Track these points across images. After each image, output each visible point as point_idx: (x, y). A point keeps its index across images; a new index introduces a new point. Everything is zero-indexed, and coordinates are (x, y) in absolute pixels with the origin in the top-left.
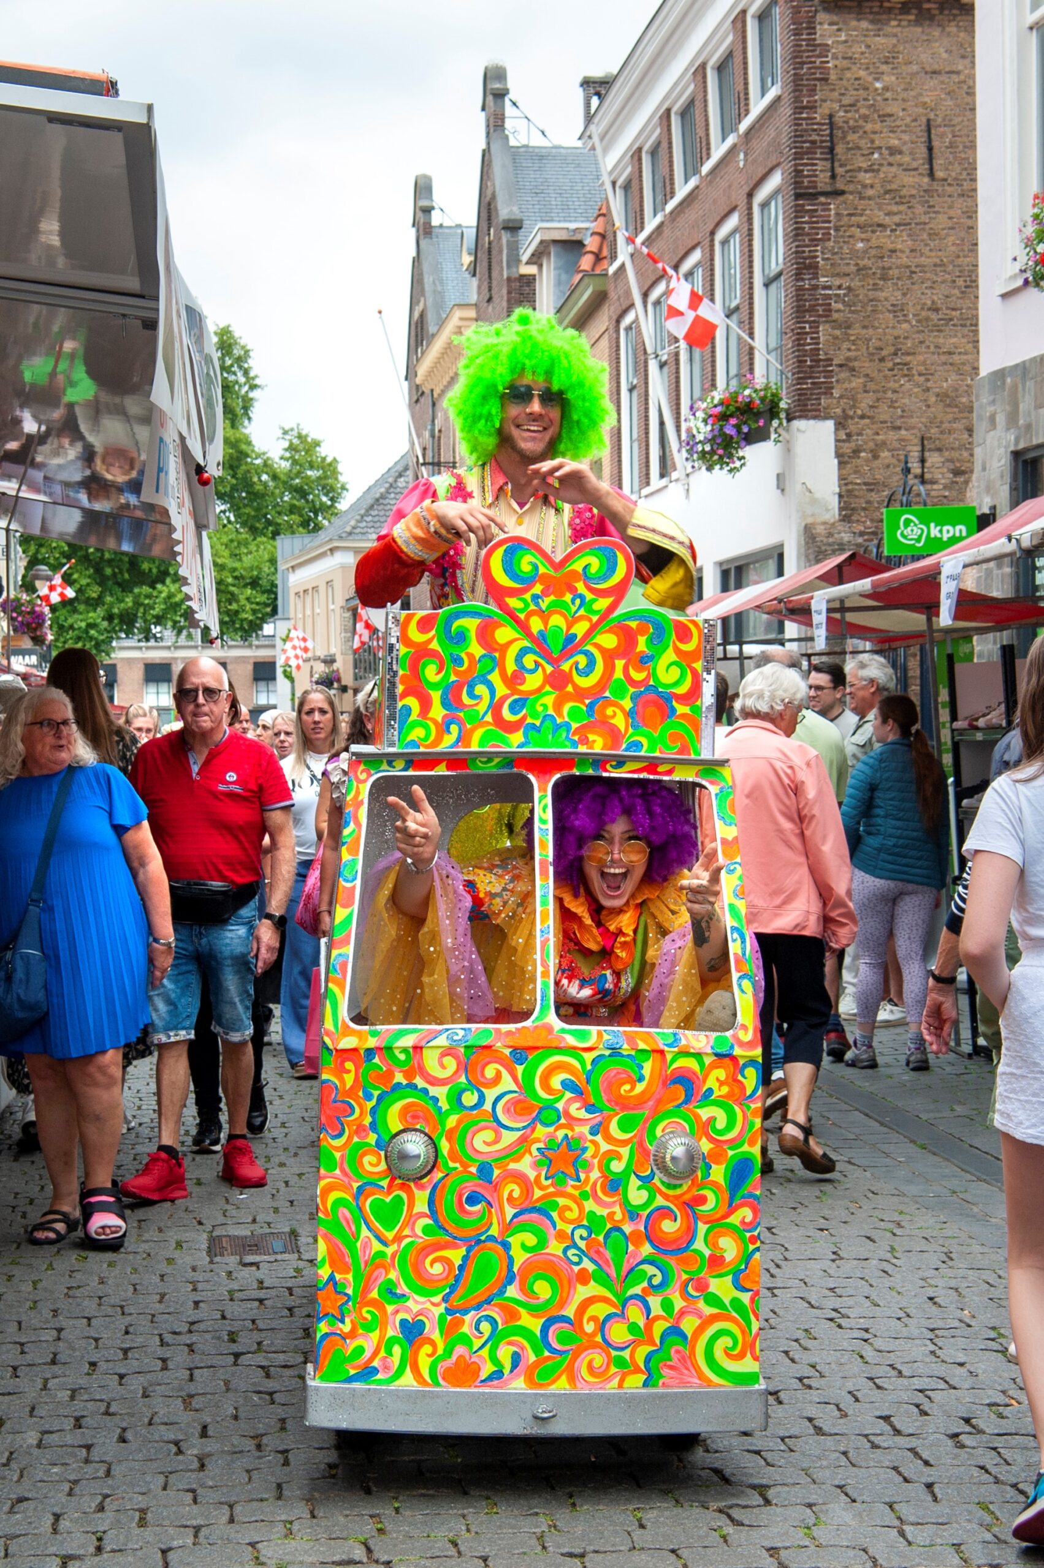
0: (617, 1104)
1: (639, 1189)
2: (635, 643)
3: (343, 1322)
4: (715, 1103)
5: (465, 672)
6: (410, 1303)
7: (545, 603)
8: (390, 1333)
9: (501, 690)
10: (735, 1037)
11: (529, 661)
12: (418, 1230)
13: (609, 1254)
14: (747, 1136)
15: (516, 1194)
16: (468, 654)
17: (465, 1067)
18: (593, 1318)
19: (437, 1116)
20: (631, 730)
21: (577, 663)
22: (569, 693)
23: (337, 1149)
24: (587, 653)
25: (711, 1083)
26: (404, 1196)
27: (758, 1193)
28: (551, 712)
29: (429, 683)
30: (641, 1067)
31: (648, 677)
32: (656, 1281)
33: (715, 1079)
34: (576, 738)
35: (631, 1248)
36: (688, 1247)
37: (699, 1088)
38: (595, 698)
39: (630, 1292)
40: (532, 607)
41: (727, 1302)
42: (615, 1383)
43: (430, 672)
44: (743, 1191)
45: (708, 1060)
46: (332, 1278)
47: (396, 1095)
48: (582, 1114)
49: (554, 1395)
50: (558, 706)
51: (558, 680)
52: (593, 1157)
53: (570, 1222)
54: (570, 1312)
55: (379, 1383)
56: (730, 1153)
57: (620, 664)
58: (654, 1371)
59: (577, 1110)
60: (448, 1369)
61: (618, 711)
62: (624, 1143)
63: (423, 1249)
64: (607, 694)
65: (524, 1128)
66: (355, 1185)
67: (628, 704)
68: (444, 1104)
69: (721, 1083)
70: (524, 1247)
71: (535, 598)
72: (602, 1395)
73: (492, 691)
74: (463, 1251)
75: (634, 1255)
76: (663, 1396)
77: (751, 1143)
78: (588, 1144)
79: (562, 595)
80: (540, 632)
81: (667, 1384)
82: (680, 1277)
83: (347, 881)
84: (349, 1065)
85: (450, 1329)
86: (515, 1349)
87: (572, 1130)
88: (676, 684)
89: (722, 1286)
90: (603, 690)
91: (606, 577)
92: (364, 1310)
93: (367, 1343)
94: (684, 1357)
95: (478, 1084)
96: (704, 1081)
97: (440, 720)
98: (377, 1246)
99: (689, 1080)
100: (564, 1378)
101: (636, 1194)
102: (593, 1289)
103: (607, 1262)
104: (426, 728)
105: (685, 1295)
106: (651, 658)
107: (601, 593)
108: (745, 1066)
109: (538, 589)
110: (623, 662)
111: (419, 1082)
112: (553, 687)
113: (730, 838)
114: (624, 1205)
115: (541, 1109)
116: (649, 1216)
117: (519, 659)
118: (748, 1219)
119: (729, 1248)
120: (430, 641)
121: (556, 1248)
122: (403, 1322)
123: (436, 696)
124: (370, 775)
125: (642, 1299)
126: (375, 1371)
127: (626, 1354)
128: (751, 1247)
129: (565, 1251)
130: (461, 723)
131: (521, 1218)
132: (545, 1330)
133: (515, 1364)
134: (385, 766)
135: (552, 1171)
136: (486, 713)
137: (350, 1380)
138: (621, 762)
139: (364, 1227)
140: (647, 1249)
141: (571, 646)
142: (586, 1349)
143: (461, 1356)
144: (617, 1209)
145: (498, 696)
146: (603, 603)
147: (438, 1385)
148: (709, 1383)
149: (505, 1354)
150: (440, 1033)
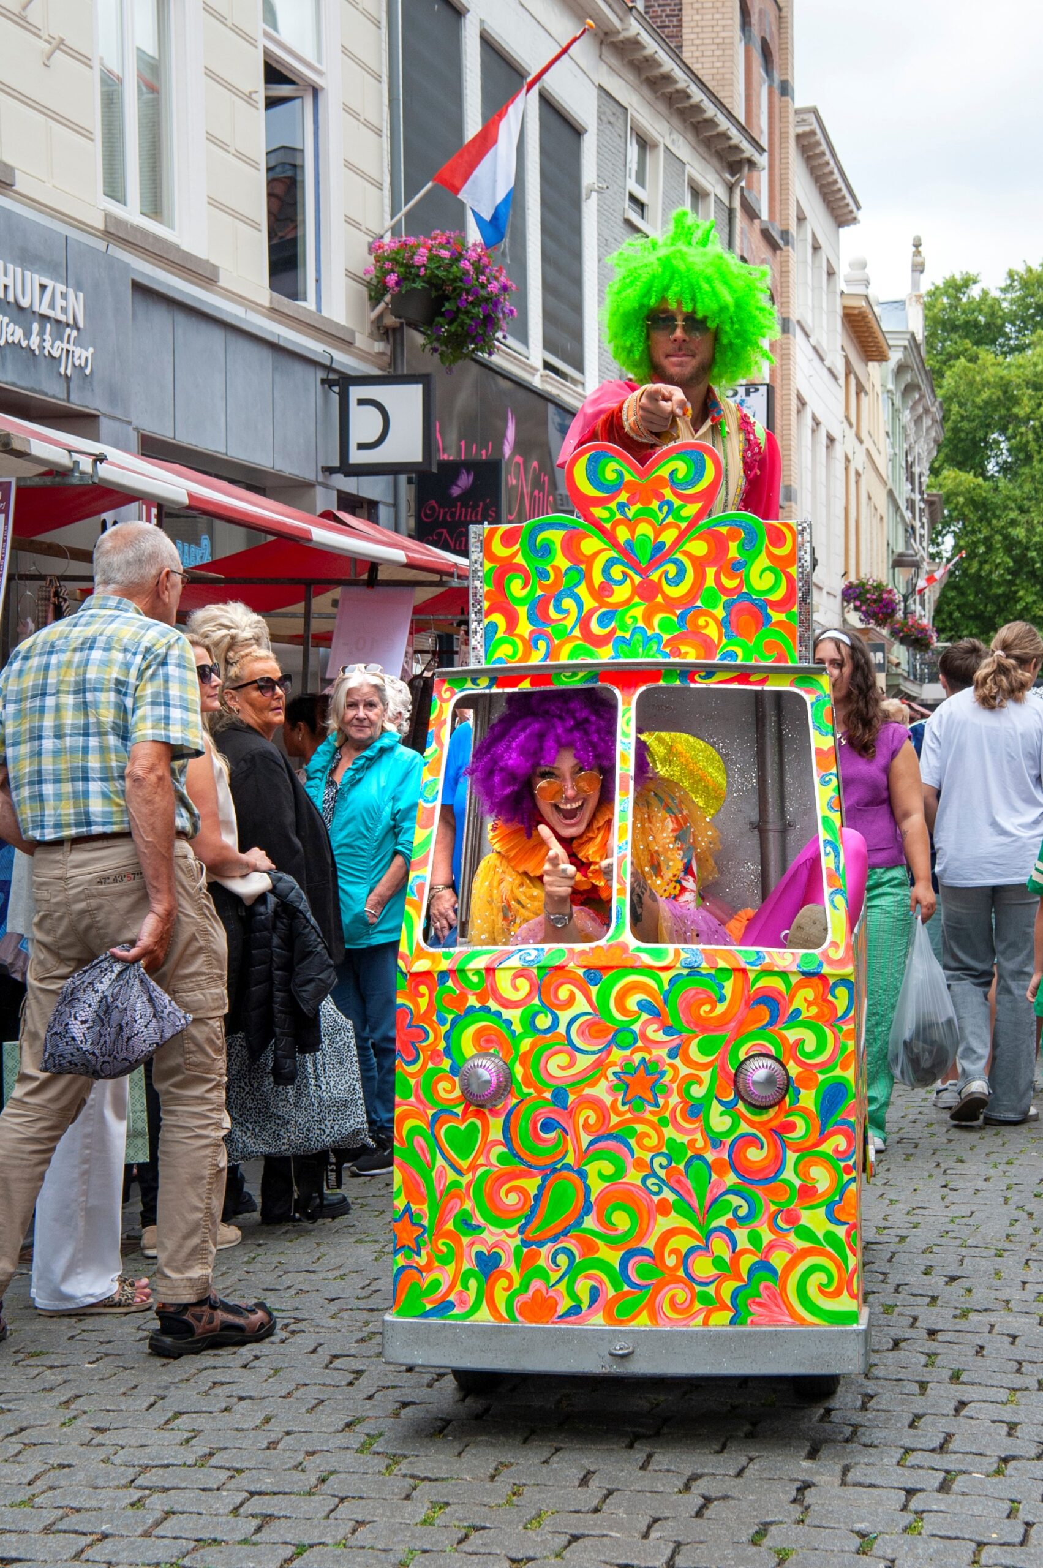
0: (696, 1025)
1: (721, 1114)
2: (726, 550)
3: (419, 1254)
4: (804, 1025)
5: (550, 586)
6: (485, 1235)
7: (632, 512)
8: (466, 1266)
9: (589, 603)
10: (825, 954)
11: (616, 572)
12: (493, 1159)
13: (690, 1183)
14: (839, 1059)
15: (592, 1120)
16: (553, 567)
17: (538, 988)
18: (674, 1251)
19: (510, 1040)
20: (724, 641)
21: (666, 572)
22: (659, 604)
23: (412, 1075)
24: (676, 562)
25: (798, 1003)
26: (479, 1123)
27: (852, 1119)
28: (641, 624)
29: (515, 598)
30: (722, 987)
31: (741, 584)
32: (742, 1213)
33: (803, 999)
34: (668, 650)
35: (714, 1177)
36: (776, 1176)
37: (786, 1008)
38: (687, 608)
39: (715, 1224)
40: (618, 516)
41: (820, 1236)
42: (700, 1319)
43: (515, 586)
44: (836, 1118)
45: (794, 979)
46: (407, 1209)
47: (469, 1019)
48: (660, 1036)
49: (633, 1332)
50: (648, 618)
51: (647, 591)
52: (673, 1081)
53: (649, 1150)
54: (650, 1244)
55: (456, 1317)
56: (821, 1077)
57: (711, 572)
58: (741, 1307)
59: (654, 1033)
60: (525, 1304)
61: (710, 620)
62: (705, 1066)
63: (498, 1178)
64: (698, 603)
65: (599, 1051)
66: (430, 1113)
67: (720, 613)
68: (517, 1028)
69: (810, 1004)
70: (601, 1176)
71: (621, 507)
72: (683, 1333)
73: (580, 604)
74: (538, 1180)
75: (718, 1184)
76: (750, 1335)
77: (844, 1066)
78: (666, 1068)
79: (650, 503)
80: (627, 541)
81: (756, 1322)
82: (768, 1208)
83: (427, 801)
84: (423, 989)
85: (526, 1263)
86: (592, 1283)
87: (650, 1053)
88: (771, 590)
89: (814, 1219)
90: (695, 598)
91: (693, 482)
92: (440, 1242)
93: (443, 1276)
94: (774, 1294)
95: (552, 1006)
96: (791, 1001)
97: (527, 636)
98: (452, 1176)
99: (774, 999)
100: (645, 1314)
101: (719, 1120)
102: (674, 1220)
103: (689, 1192)
104: (514, 645)
105: (774, 1227)
106: (743, 564)
107: (688, 499)
108: (836, 985)
109: (623, 497)
110: (714, 569)
111: (493, 1005)
112: (641, 597)
113: (826, 748)
114: (706, 1132)
115: (617, 1032)
116: (733, 1143)
117: (606, 571)
118: (842, 1148)
119: (821, 1177)
120: (514, 555)
121: (634, 1177)
122: (479, 1254)
123: (522, 611)
124: (453, 694)
125: (726, 1233)
126: (452, 1305)
127: (711, 1289)
128: (846, 1178)
129: (644, 1180)
130: (549, 638)
131: (598, 1145)
132: (624, 1263)
133: (593, 1300)
134: (469, 685)
135: (629, 1097)
136: (573, 628)
137: (426, 1315)
138: (710, 671)
139: (438, 1155)
140: (731, 1179)
141: (660, 555)
142: (668, 1283)
143: (537, 1290)
144: (698, 1136)
145: (586, 608)
146: (691, 509)
147: (515, 1320)
148: (802, 1322)
149: (583, 1288)
150: (512, 953)
